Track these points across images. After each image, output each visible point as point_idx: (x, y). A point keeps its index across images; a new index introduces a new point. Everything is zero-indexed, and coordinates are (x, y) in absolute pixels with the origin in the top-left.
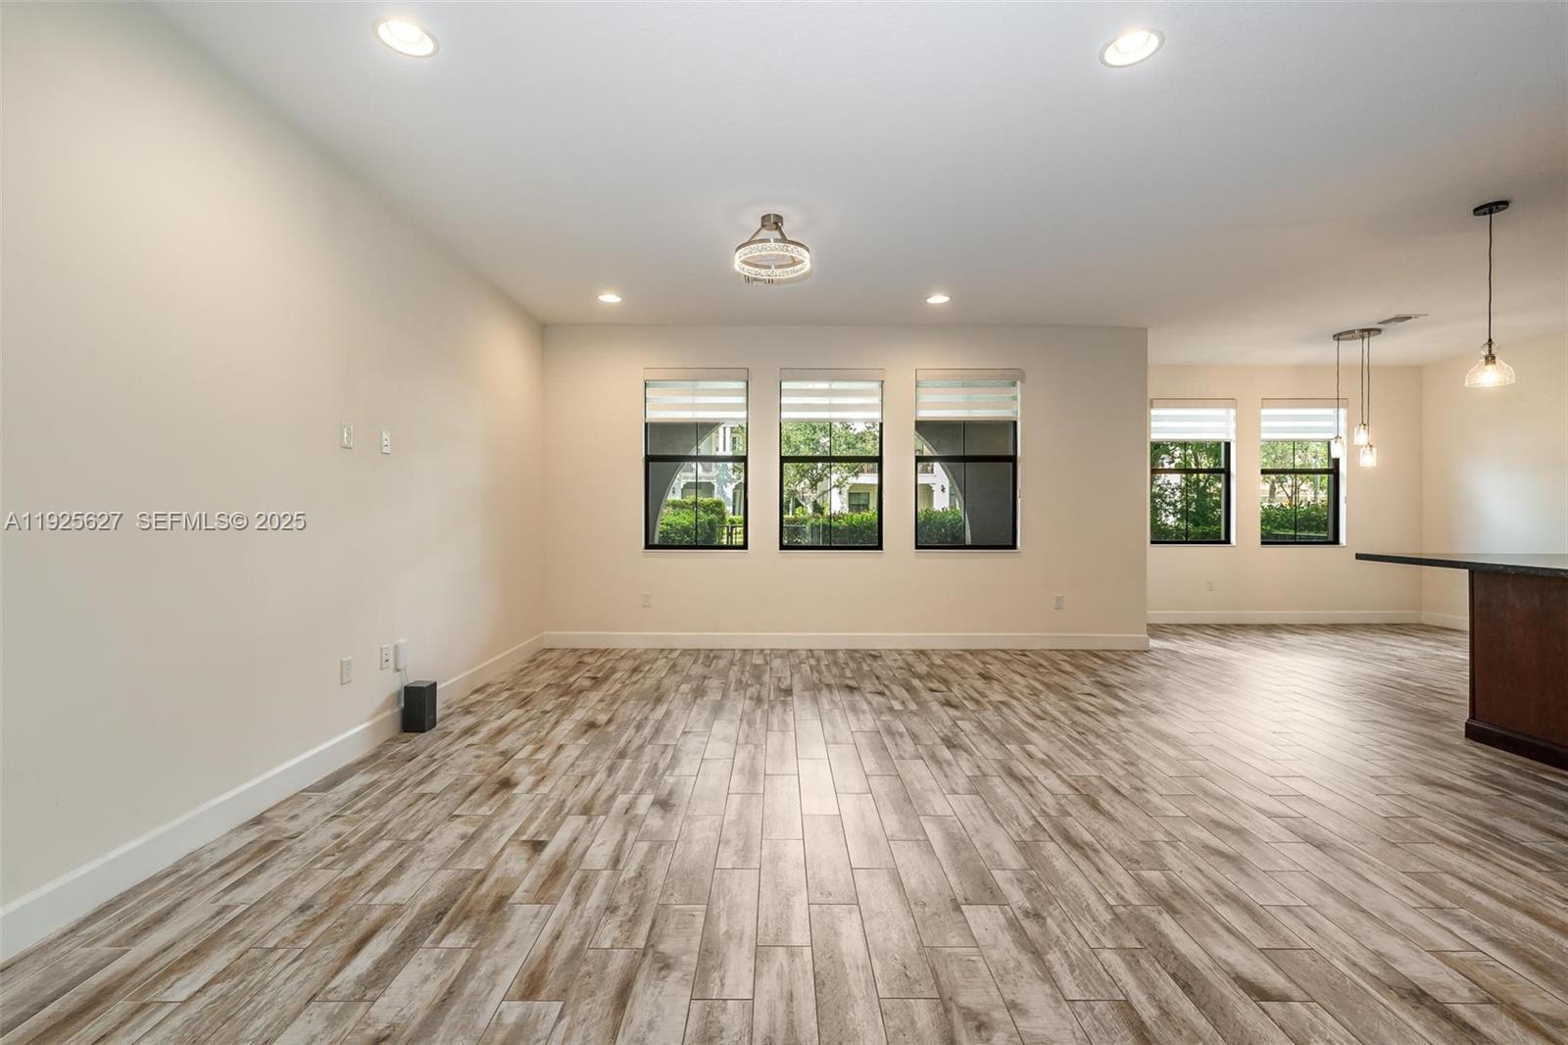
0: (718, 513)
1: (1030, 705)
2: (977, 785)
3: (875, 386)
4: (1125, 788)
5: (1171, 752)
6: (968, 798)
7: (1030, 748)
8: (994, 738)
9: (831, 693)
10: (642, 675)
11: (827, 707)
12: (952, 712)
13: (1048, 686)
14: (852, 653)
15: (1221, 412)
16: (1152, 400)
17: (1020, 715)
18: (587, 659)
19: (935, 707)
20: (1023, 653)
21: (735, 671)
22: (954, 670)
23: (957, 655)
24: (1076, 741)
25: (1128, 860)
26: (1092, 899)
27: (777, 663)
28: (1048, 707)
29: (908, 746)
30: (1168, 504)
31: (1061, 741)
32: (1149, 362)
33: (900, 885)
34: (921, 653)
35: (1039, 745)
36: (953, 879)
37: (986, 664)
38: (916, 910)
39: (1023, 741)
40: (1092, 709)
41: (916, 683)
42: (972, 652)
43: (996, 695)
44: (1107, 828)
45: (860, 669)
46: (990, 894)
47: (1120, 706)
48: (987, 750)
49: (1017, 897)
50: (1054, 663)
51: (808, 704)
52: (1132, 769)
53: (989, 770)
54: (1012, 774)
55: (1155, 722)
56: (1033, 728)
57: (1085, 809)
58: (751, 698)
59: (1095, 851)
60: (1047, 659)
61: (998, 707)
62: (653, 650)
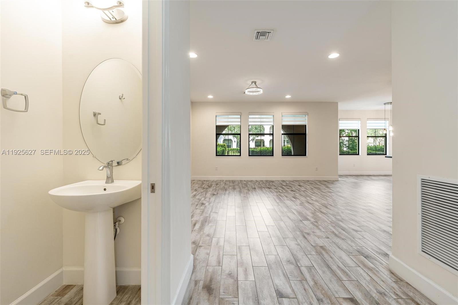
0: (224, 148)
1: (311, 191)
2: (302, 204)
3: (272, 117)
4: (333, 205)
5: (343, 199)
6: (300, 206)
7: (312, 198)
8: (304, 197)
9: (265, 189)
10: (219, 185)
11: (265, 191)
12: (294, 192)
13: (315, 188)
14: (267, 181)
15: (357, 122)
16: (339, 119)
17: (309, 193)
18: (204, 182)
19: (290, 191)
20: (308, 181)
21: (240, 185)
22: (292, 184)
23: (292, 181)
24: (322, 197)
25: (334, 215)
26: (327, 220)
27: (249, 183)
28: (315, 191)
29: (285, 198)
30: (344, 145)
31: (319, 197)
32: (338, 109)
33: (290, 218)
34: (283, 181)
35: (314, 198)
36: (300, 218)
37: (300, 183)
38: (294, 221)
39: (310, 197)
40: (325, 192)
41: (284, 187)
42: (296, 181)
43: (303, 189)
44: (329, 211)
45: (270, 184)
46: (307, 219)
47: (331, 191)
48: (303, 199)
49: (312, 220)
50: (316, 183)
51: (260, 191)
52: (334, 202)
53: (303, 202)
54: (308, 202)
55: (339, 194)
56: (312, 195)
57: (325, 208)
58: (247, 190)
59: (327, 214)
60: (314, 182)
61: (304, 191)
62: (219, 180)
